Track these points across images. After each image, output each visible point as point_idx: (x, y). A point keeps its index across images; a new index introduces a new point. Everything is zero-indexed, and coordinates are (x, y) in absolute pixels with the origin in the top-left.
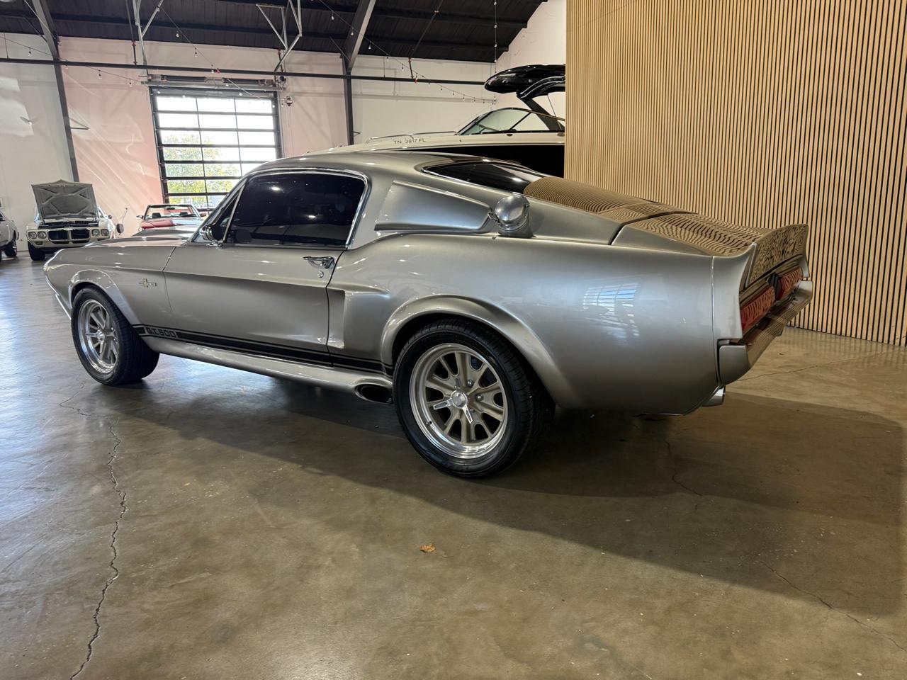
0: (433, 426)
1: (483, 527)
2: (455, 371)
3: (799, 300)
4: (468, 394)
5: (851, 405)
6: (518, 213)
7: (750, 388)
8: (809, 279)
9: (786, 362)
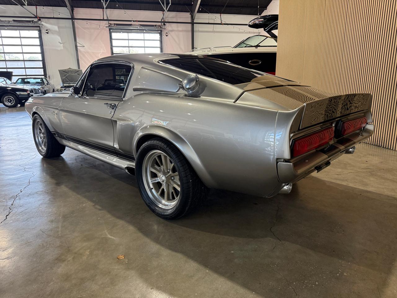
0: (153, 190)
2: (162, 164)
3: (365, 134)
4: (166, 176)
5: (393, 194)
6: (193, 84)
7: (340, 180)
8: (372, 123)
9: (367, 166)
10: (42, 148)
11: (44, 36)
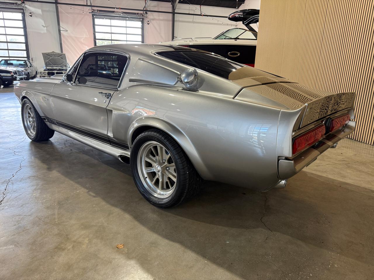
0: (148, 180)
1: (154, 237)
2: (158, 155)
3: (347, 130)
4: (162, 166)
5: (370, 186)
6: (191, 78)
7: (319, 171)
8: (353, 120)
9: (343, 158)
10: (31, 132)
11: (28, 19)
